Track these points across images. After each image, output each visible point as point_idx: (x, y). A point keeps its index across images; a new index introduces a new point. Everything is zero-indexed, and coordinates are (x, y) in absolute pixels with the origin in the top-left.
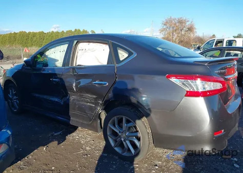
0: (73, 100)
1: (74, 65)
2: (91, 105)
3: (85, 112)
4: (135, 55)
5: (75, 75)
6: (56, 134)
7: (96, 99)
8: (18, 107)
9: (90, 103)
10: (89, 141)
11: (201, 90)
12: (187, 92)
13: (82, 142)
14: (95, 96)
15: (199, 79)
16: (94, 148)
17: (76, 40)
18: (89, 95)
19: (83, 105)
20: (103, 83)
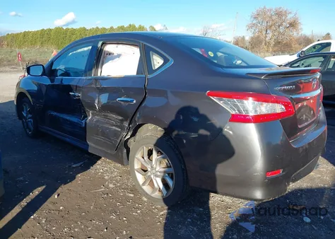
0: (97, 121)
2: (117, 129)
3: (110, 139)
4: (171, 62)
6: (74, 166)
7: (122, 121)
8: (32, 128)
9: (114, 126)
11: (252, 114)
13: (106, 177)
14: (120, 118)
16: (119, 186)
18: (114, 116)
19: (108, 128)
20: (129, 99)
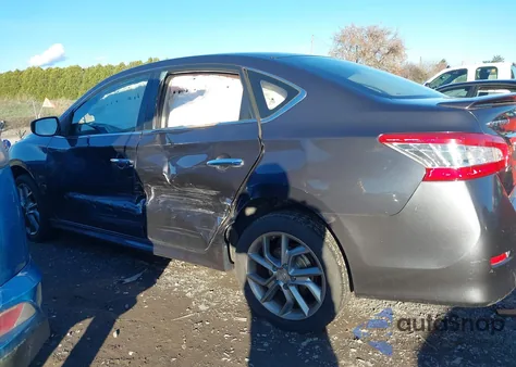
0: (165, 203)
1: (163, 126)
2: (207, 212)
3: (195, 230)
4: (303, 95)
5: (166, 148)
6: (128, 281)
7: (216, 198)
8: (37, 226)
9: (202, 207)
10: (204, 292)
11: (457, 165)
12: (428, 170)
13: (189, 295)
14: (214, 193)
15: (453, 141)
16: (216, 307)
17: (165, 70)
18: (201, 191)
19: (187, 213)
20: (232, 161)
